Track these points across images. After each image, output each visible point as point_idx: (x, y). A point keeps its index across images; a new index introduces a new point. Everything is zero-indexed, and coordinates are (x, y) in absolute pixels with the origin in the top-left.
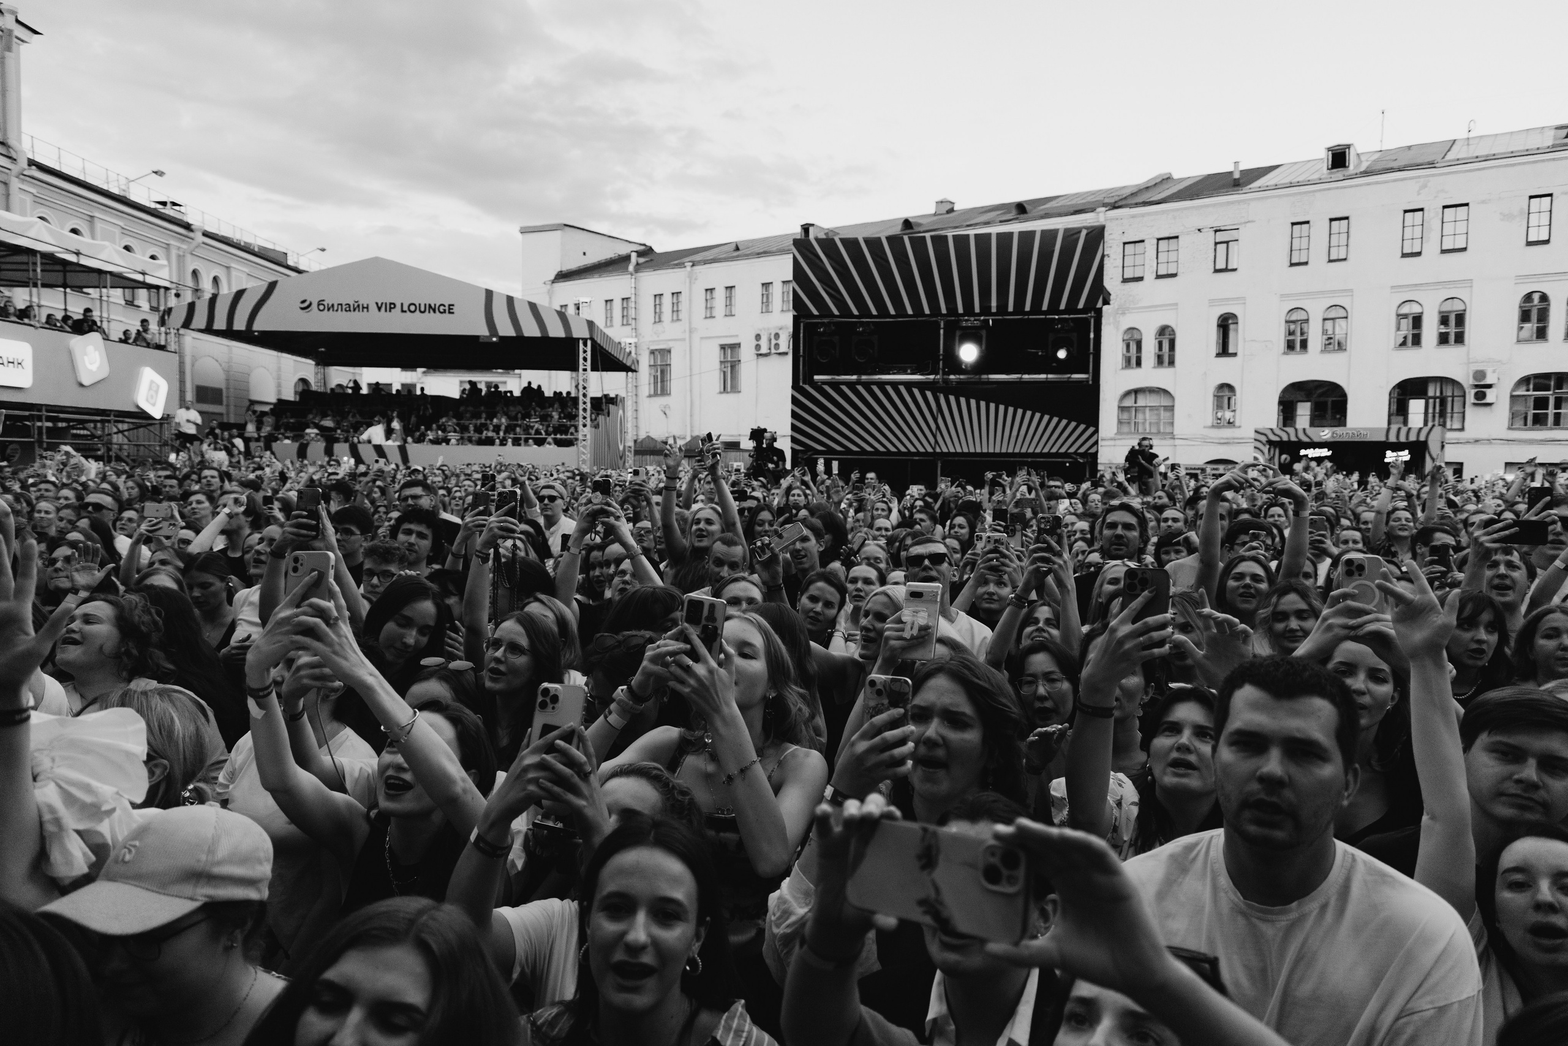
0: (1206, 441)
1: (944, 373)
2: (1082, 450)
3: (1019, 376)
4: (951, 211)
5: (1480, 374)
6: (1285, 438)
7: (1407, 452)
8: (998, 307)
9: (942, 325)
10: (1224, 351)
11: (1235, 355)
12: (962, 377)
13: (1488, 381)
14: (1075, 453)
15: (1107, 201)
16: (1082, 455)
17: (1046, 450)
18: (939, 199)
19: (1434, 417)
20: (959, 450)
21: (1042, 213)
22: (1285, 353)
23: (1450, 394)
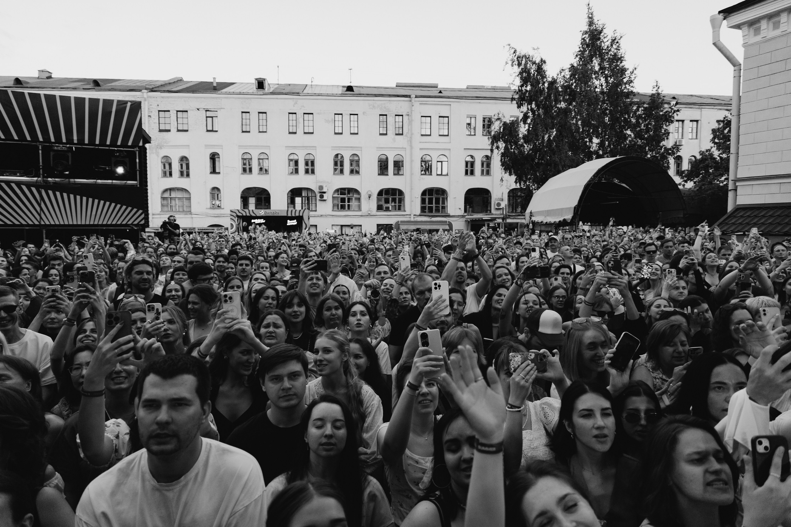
0: (207, 216)
1: (44, 177)
2: (136, 223)
3: (95, 180)
4: (50, 77)
5: (321, 187)
6: (244, 214)
7: (295, 221)
8: (78, 140)
9: (40, 148)
10: (214, 171)
11: (219, 173)
12: (57, 179)
13: (324, 190)
14: (132, 224)
15: (147, 87)
16: (136, 225)
17: (114, 223)
18: (41, 69)
19: (305, 205)
20: (57, 223)
21: (110, 88)
22: (242, 174)
23: (310, 195)
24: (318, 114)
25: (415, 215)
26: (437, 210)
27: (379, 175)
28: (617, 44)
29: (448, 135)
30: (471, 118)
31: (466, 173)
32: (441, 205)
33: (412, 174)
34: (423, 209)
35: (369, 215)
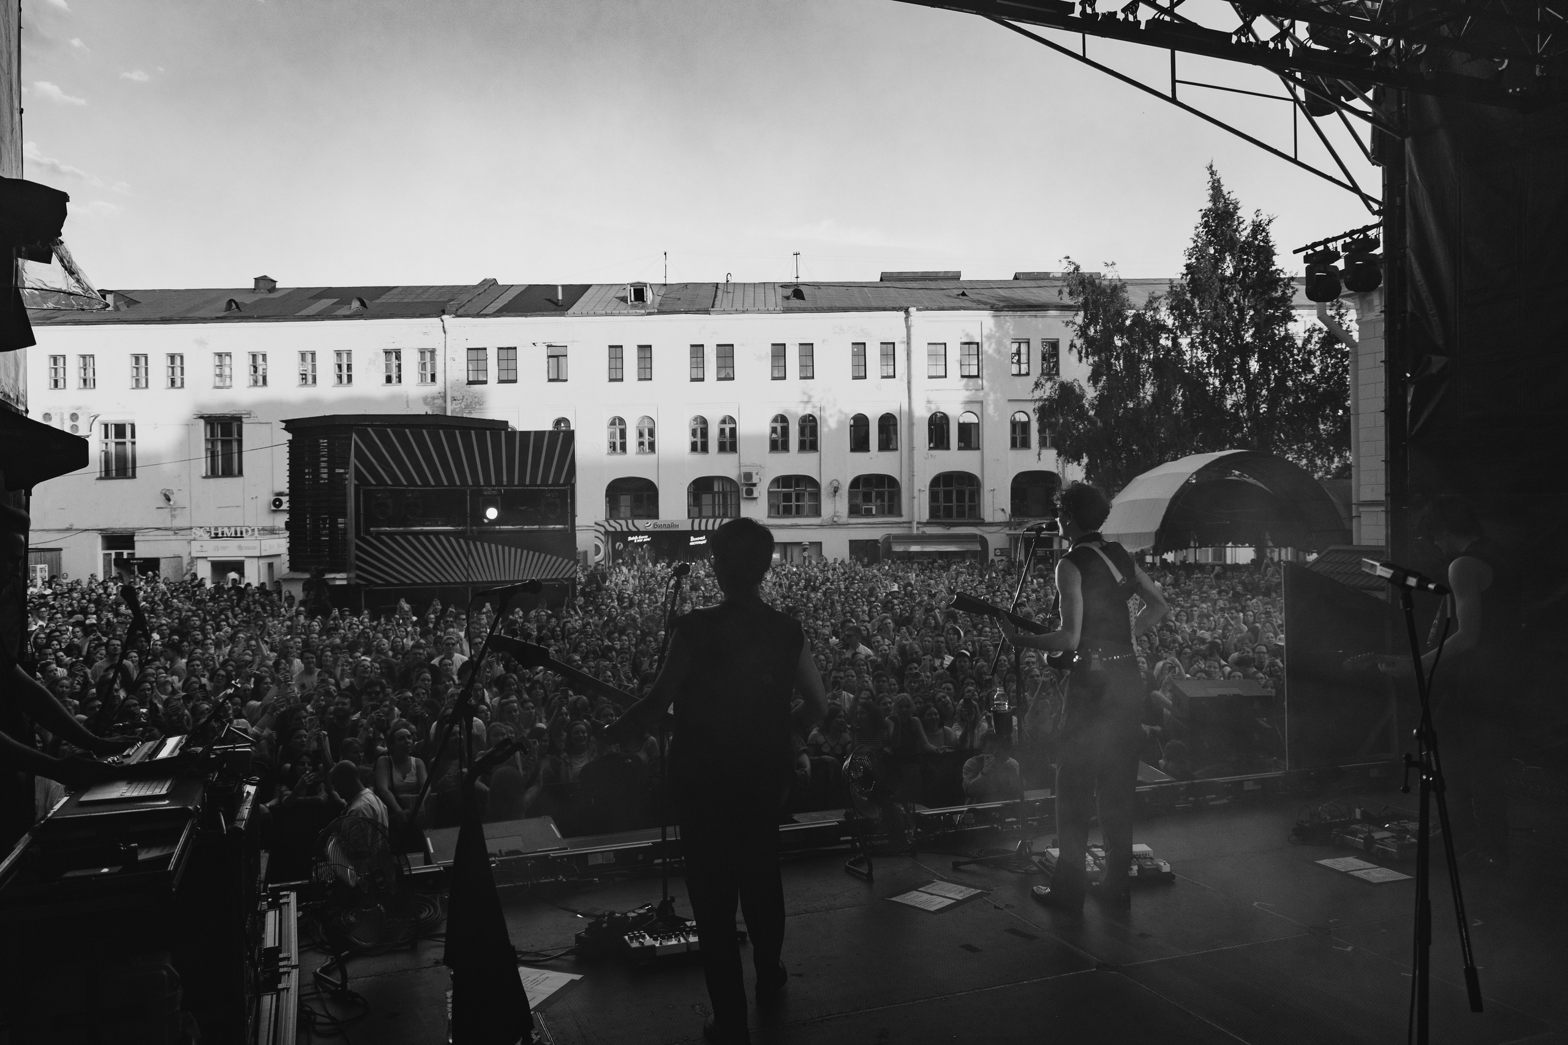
2: (566, 576)
3: (521, 526)
4: (273, 289)
5: (748, 476)
6: (618, 528)
9: (468, 493)
13: (753, 481)
19: (719, 507)
20: (485, 579)
22: (609, 453)
23: (729, 490)
24: (743, 345)
25: (918, 523)
26: (961, 514)
27: (852, 450)
28: (1264, 234)
29: (978, 376)
30: (1020, 343)
31: (1014, 445)
32: (967, 503)
33: (912, 449)
34: (934, 512)
35: (834, 524)
